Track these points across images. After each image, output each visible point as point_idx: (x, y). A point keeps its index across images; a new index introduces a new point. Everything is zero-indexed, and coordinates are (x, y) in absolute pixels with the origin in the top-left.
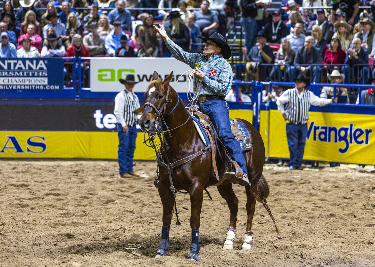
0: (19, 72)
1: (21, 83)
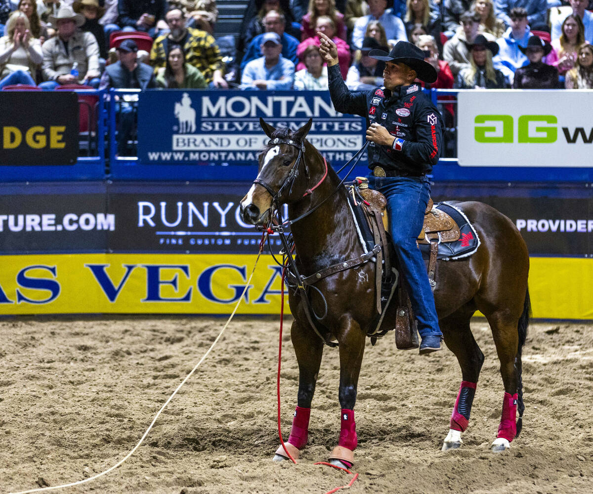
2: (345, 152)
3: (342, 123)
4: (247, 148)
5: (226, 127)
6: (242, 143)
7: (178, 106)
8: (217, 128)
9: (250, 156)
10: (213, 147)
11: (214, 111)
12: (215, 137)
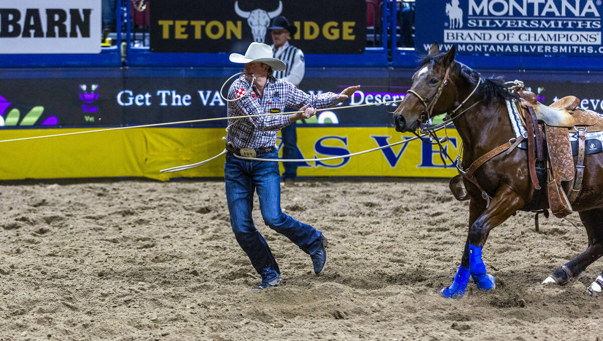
0: (548, 22)
1: (553, 42)
2: (587, 46)
3: (584, 22)
4: (506, 41)
5: (488, 25)
6: (501, 37)
7: (448, 6)
8: (481, 25)
9: (508, 48)
10: (478, 40)
11: (478, 11)
12: (478, 32)
